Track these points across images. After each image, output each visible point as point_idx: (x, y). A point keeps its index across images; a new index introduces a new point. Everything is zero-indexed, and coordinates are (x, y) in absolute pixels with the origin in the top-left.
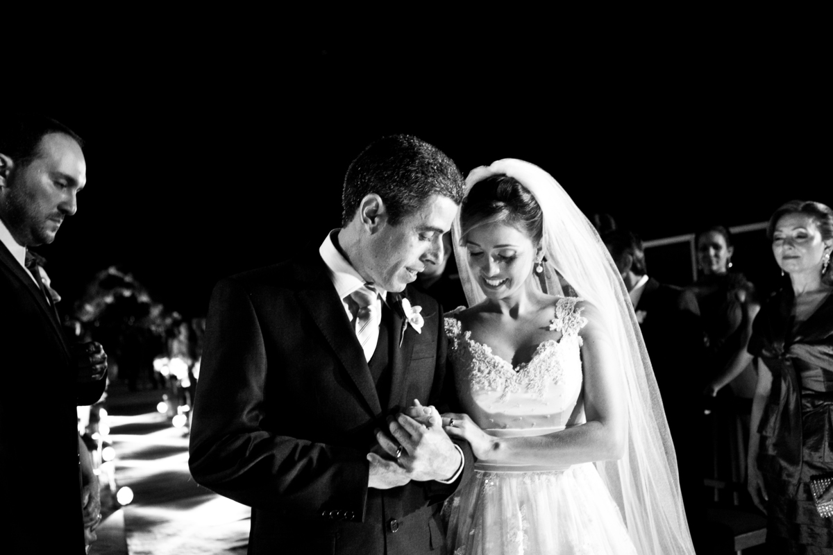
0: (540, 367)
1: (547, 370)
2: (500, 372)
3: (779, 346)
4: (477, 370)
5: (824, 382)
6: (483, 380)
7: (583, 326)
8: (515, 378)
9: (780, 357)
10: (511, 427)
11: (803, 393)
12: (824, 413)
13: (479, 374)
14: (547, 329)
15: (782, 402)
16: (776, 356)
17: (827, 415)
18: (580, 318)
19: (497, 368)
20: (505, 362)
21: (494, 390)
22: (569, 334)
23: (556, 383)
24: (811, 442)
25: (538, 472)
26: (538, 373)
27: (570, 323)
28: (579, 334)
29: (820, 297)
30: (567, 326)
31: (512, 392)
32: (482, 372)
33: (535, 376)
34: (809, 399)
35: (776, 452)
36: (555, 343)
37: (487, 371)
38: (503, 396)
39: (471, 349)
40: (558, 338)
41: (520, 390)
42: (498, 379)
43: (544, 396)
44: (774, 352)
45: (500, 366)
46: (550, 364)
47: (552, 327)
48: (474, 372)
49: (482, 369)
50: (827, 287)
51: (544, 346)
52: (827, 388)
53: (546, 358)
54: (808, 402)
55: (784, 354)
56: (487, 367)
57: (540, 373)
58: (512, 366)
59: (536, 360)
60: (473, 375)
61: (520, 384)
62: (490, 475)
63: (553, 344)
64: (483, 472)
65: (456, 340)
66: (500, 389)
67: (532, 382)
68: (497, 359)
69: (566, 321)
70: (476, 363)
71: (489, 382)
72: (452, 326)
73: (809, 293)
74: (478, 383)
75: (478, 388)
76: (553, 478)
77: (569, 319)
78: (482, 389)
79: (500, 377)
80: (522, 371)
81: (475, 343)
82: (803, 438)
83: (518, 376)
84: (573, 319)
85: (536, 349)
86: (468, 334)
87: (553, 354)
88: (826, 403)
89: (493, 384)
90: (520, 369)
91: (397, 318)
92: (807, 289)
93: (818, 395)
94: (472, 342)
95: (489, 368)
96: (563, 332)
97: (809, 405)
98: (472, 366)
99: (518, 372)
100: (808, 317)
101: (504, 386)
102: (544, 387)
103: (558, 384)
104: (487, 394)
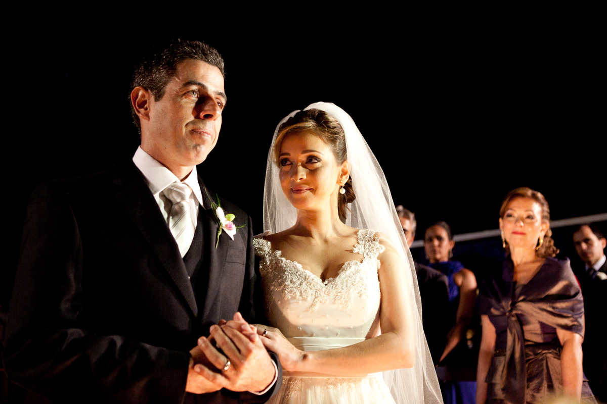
0: (347, 281)
1: (352, 284)
2: (310, 284)
3: (506, 304)
4: (289, 282)
5: (541, 334)
6: (295, 290)
7: (381, 251)
8: (324, 289)
9: (507, 314)
10: (317, 336)
11: (526, 344)
12: (542, 360)
13: (291, 285)
14: (351, 251)
15: (508, 353)
16: (504, 314)
17: (545, 362)
18: (379, 245)
19: (308, 281)
20: (314, 275)
21: (304, 300)
22: (370, 257)
23: (360, 296)
24: (534, 384)
25: (340, 378)
26: (345, 286)
27: (371, 249)
28: (378, 258)
29: (536, 266)
30: (367, 251)
31: (321, 302)
32: (294, 283)
33: (342, 289)
34: (531, 349)
35: (504, 395)
36: (359, 263)
37: (299, 282)
38: (312, 305)
39: (283, 264)
40: (360, 260)
41: (328, 301)
42: (309, 290)
43: (349, 307)
44: (502, 310)
45: (310, 278)
46: (355, 279)
47: (356, 250)
48: (287, 283)
49: (294, 280)
50: (540, 259)
51: (349, 264)
52: (544, 339)
53: (352, 274)
54: (530, 351)
55: (511, 311)
56: (299, 279)
57: (347, 286)
58: (321, 280)
59: (343, 275)
60: (285, 285)
61: (328, 295)
62: (296, 380)
63: (356, 264)
64: (288, 377)
65: (267, 257)
66: (310, 299)
67: (339, 294)
68: (308, 272)
69: (367, 247)
70: (288, 276)
71: (301, 293)
72: (262, 245)
73: (526, 263)
74: (290, 292)
75: (290, 298)
76: (352, 385)
77: (370, 246)
78: (294, 298)
79: (311, 289)
80: (330, 284)
81: (286, 260)
82: (527, 382)
83: (327, 288)
84: (372, 245)
85: (342, 267)
86: (279, 253)
87: (357, 271)
88: (544, 352)
89: (304, 294)
90: (328, 283)
91: (212, 223)
92: (525, 260)
93: (537, 345)
94: (283, 259)
95: (300, 280)
96: (365, 255)
97: (531, 353)
98: (284, 277)
99: (326, 285)
100: (528, 281)
101: (314, 297)
102: (350, 299)
103: (362, 297)
104: (298, 303)
